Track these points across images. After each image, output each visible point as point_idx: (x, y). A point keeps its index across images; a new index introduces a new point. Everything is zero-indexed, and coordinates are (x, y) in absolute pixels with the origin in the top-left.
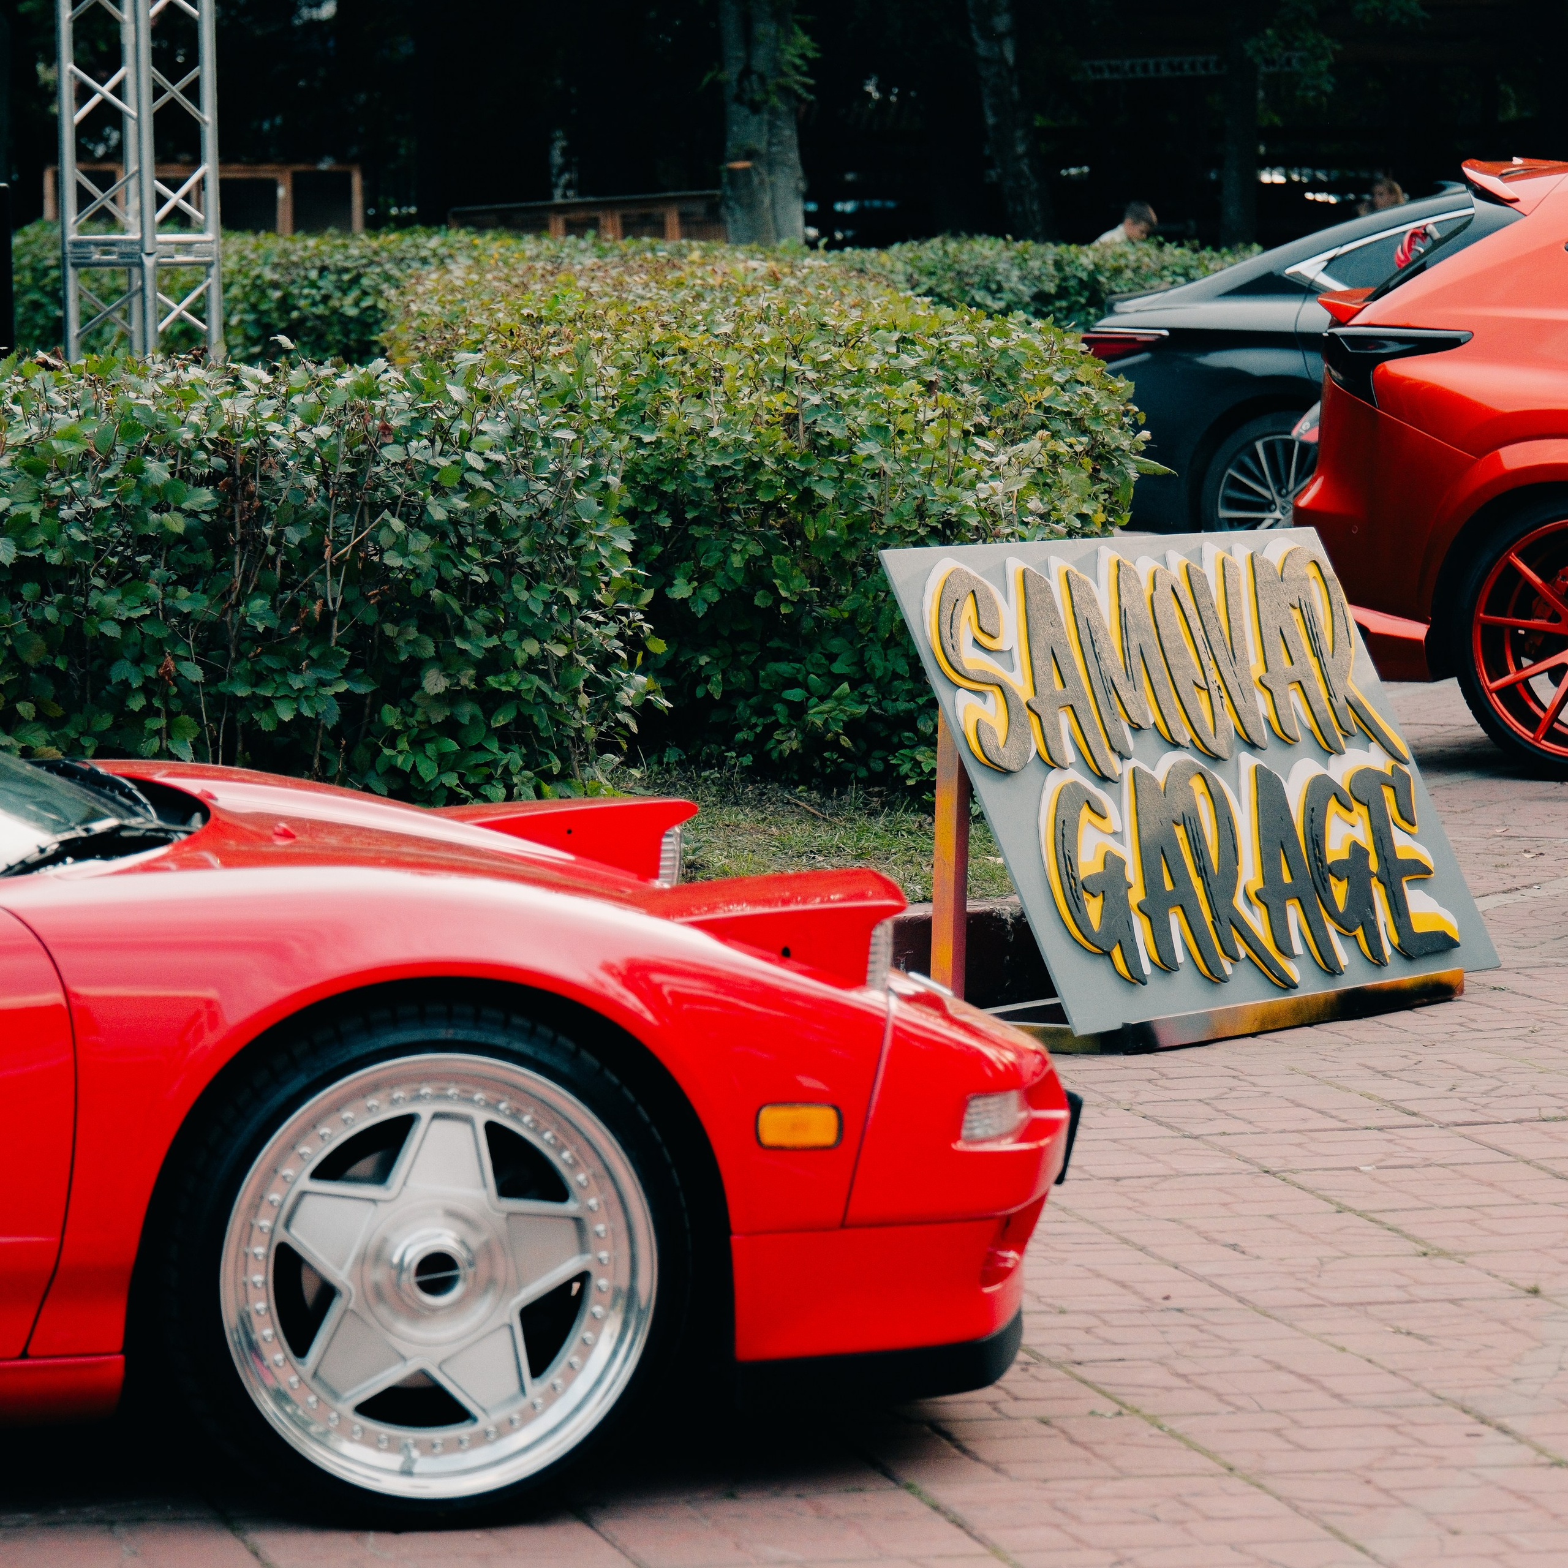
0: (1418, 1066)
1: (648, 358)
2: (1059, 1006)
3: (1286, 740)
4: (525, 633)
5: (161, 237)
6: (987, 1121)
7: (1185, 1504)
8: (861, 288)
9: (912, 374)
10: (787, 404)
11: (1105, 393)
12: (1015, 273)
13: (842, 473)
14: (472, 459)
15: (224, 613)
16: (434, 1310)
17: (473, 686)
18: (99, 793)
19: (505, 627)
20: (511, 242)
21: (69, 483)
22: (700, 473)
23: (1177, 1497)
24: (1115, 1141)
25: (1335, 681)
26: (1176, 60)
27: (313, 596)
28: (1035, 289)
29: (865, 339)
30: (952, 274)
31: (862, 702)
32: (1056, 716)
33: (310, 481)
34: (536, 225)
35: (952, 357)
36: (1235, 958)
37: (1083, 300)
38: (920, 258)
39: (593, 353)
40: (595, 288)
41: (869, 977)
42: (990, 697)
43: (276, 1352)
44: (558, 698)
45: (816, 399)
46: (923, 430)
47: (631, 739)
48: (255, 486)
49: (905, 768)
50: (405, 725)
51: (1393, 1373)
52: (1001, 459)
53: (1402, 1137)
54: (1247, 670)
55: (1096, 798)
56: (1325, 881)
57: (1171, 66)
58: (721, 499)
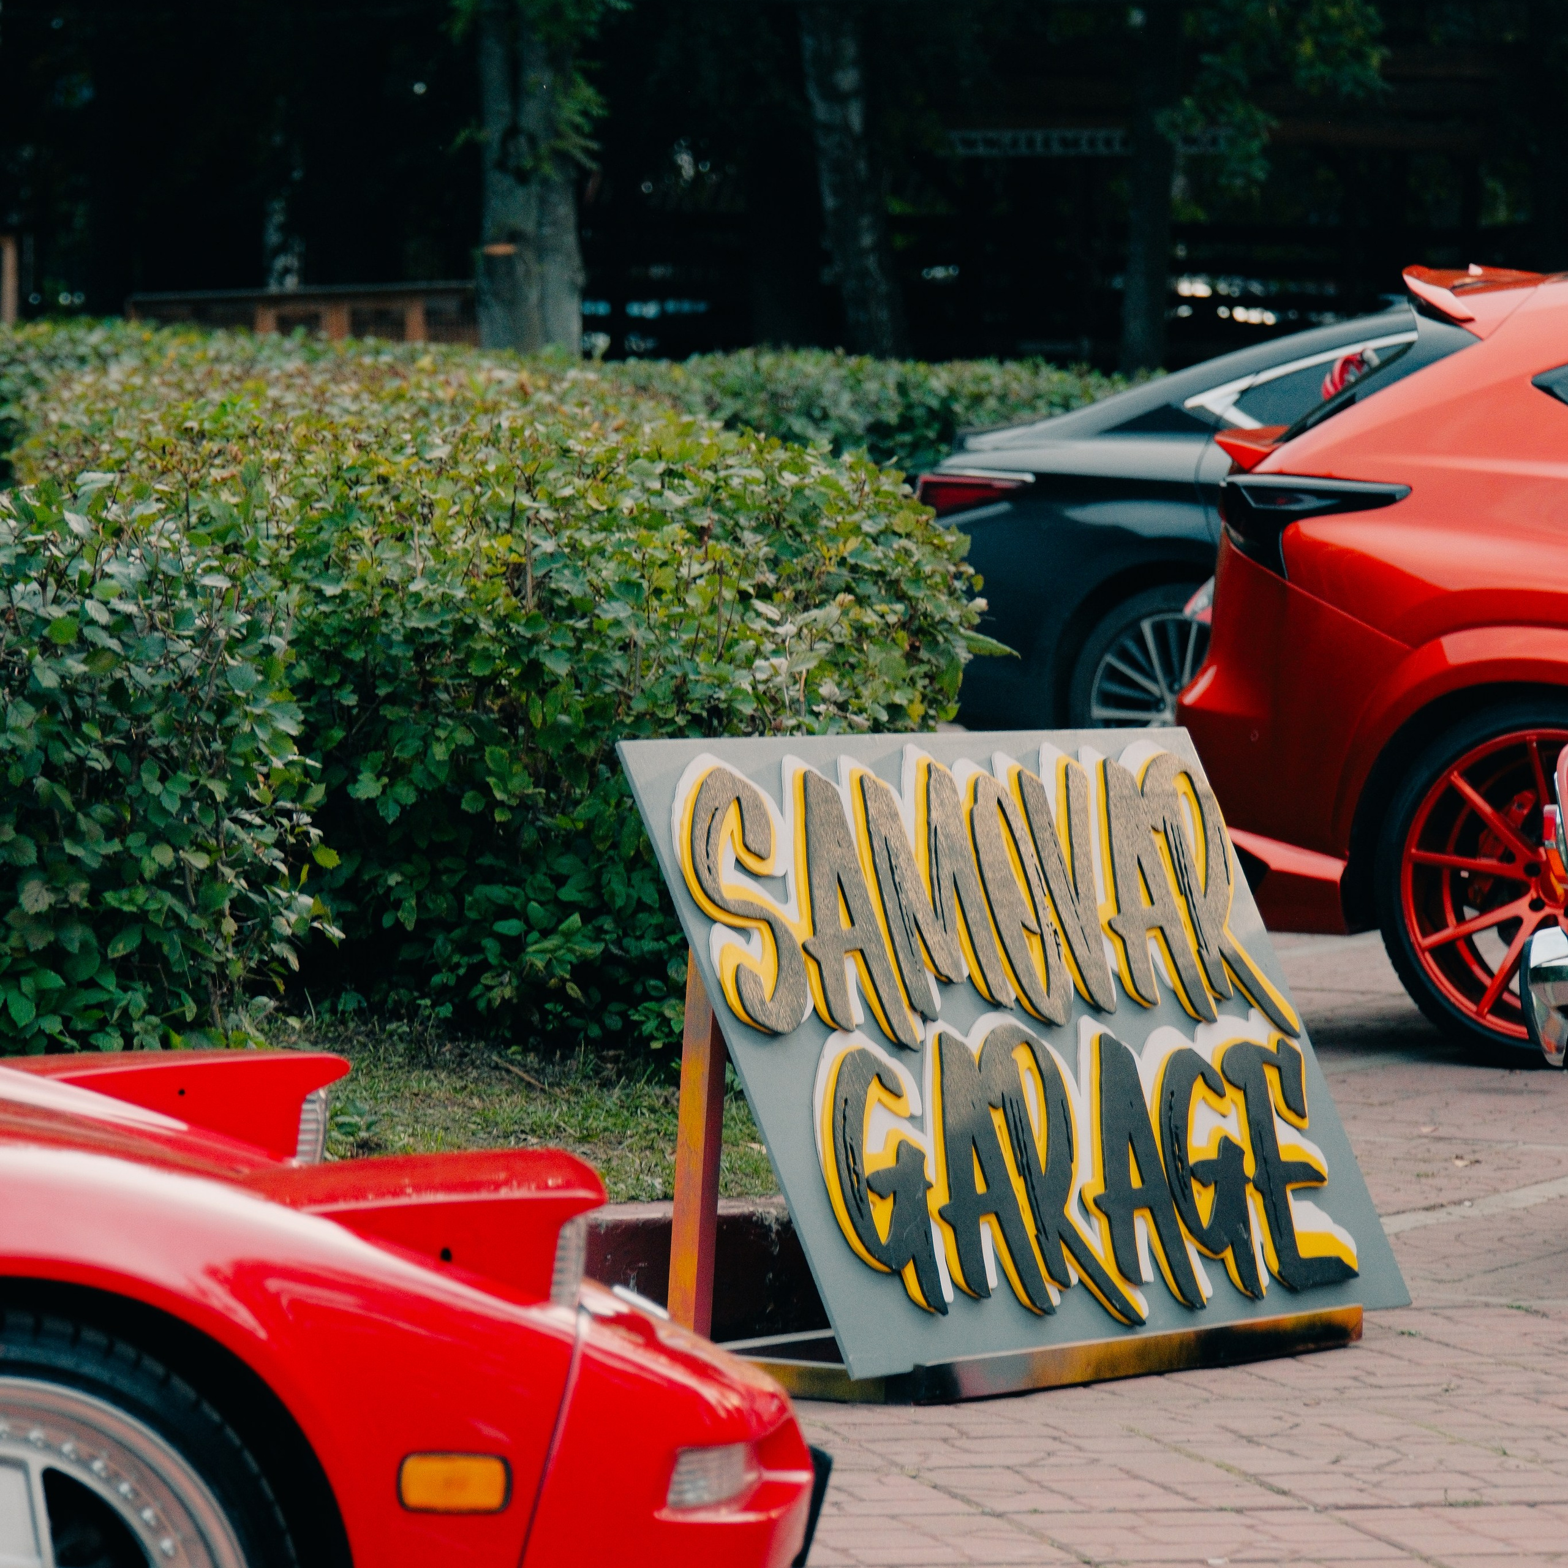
0: (1295, 1431)
1: (337, 487)
2: (832, 1341)
3: (1141, 1003)
4: (156, 837)
6: (702, 1483)
8: (634, 407)
9: (677, 516)
10: (511, 550)
11: (928, 549)
12: (846, 398)
13: (580, 642)
14: (92, 608)
17: (85, 904)
19: (132, 828)
20: (194, 337)
22: (397, 638)
24: (893, 1517)
25: (1207, 929)
26: (1070, 134)
28: (870, 419)
29: (620, 470)
30: (763, 396)
31: (596, 939)
32: (841, 962)
35: (732, 497)
36: (1064, 1283)
38: (723, 375)
39: (267, 479)
40: (290, 398)
41: (554, 1290)
42: (756, 937)
44: (196, 922)
45: (550, 546)
46: (687, 590)
47: (290, 978)
49: (650, 1027)
52: (787, 629)
53: (1266, 1523)
54: (1093, 910)
55: (889, 1071)
56: (1186, 1188)
57: (1064, 142)
58: (423, 672)
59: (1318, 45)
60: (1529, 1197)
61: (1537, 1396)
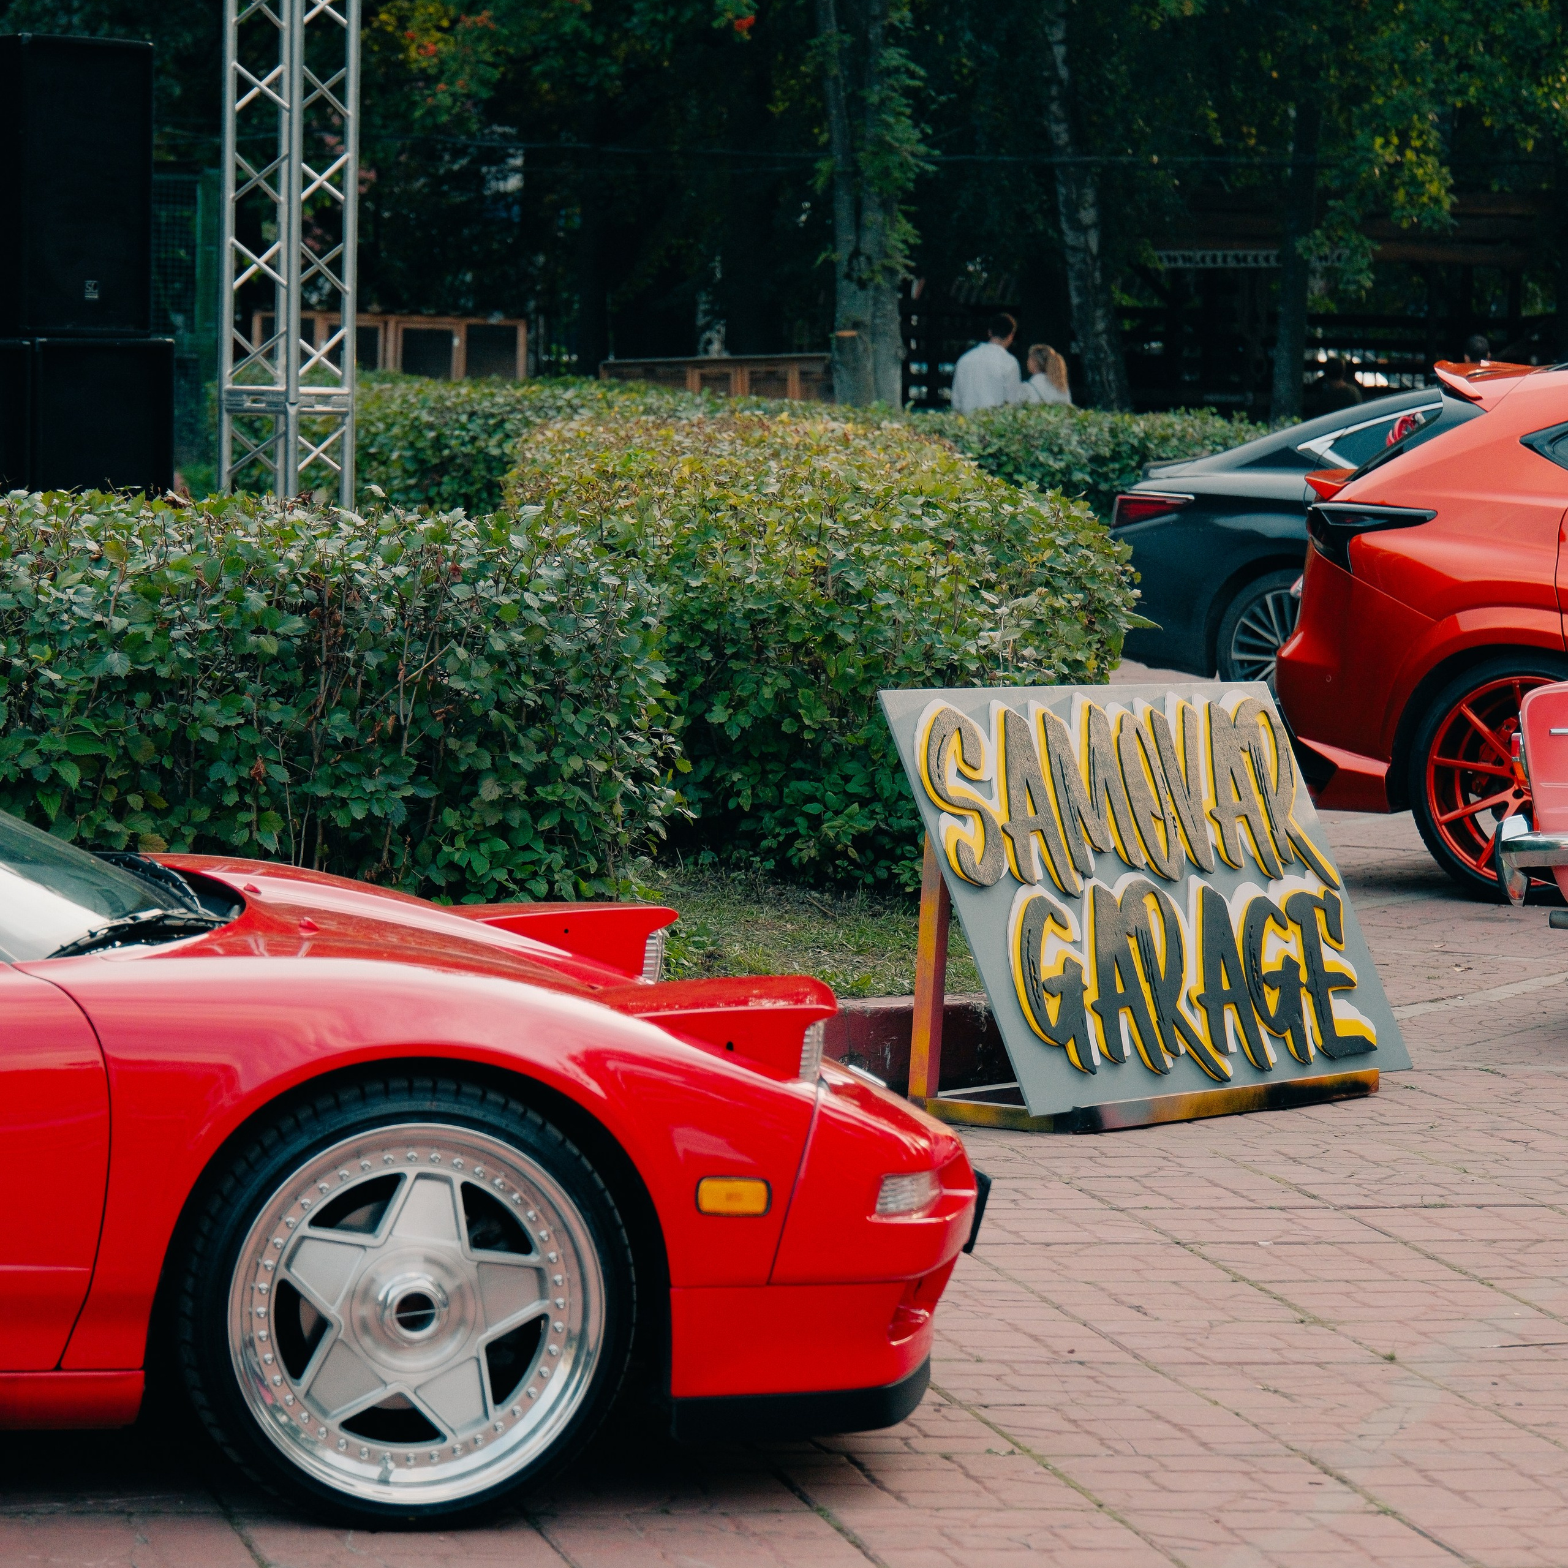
0: (1326, 1155)
1: (702, 513)
2: (1017, 1090)
3: (1232, 867)
4: (570, 751)
5: (303, 390)
6: (899, 1197)
7: (1055, 1535)
9: (930, 534)
10: (818, 557)
11: (1101, 556)
12: (1075, 438)
13: (862, 619)
14: (529, 598)
15: (310, 725)
16: (411, 1343)
17: (523, 795)
18: (156, 885)
19: (555, 744)
21: (179, 608)
22: (739, 615)
23: (1050, 1528)
24: (1051, 1210)
25: (1277, 817)
26: (1241, 253)
27: (387, 712)
28: (1091, 453)
29: (893, 502)
31: (871, 818)
32: (1027, 838)
33: (389, 612)
34: (676, 380)
35: (968, 521)
36: (1175, 1054)
37: (1133, 464)
38: (992, 423)
39: (656, 507)
41: (801, 1071)
42: (970, 821)
43: (276, 1374)
44: (598, 808)
45: (841, 555)
46: (934, 585)
47: (661, 845)
48: (340, 615)
49: (905, 877)
50: (463, 825)
51: (1256, 1426)
52: (1003, 610)
53: (1300, 1217)
54: (1200, 804)
55: (1059, 911)
56: (1259, 989)
57: (1236, 258)
58: (756, 638)
59: (1408, 193)
60: (1503, 993)
61: (1491, 1132)
